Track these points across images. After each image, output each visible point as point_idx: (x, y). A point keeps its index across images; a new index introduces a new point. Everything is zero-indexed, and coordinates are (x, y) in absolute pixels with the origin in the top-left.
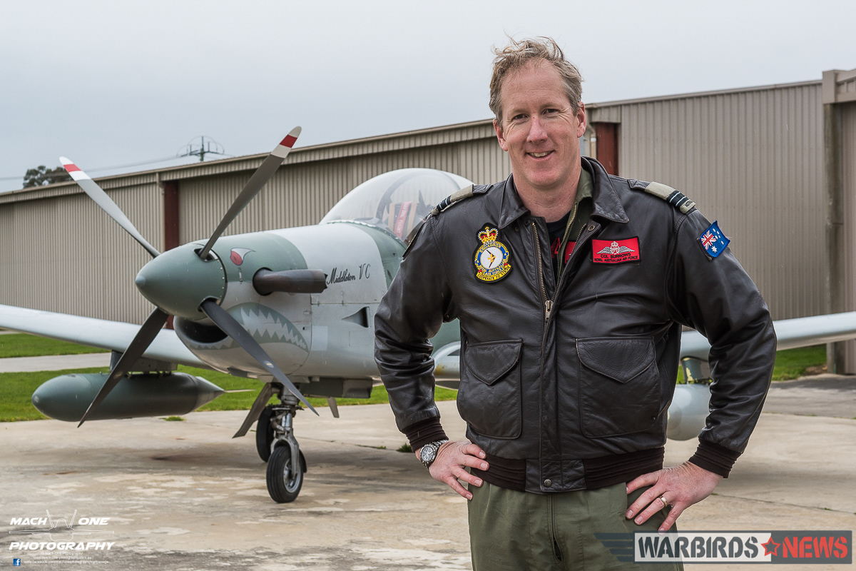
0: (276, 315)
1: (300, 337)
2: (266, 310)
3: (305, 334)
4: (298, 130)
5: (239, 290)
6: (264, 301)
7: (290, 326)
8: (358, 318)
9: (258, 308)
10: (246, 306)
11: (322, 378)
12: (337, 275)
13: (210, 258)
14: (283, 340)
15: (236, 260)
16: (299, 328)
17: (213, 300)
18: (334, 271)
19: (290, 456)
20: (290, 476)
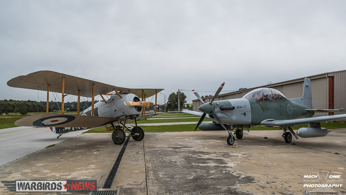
0: (225, 114)
1: (230, 117)
2: (223, 113)
3: (231, 117)
4: (224, 83)
5: (217, 109)
6: (222, 111)
7: (228, 116)
8: (244, 114)
9: (221, 113)
10: (219, 112)
11: (237, 125)
12: (239, 107)
13: (212, 104)
14: (226, 118)
15: (217, 104)
16: (230, 116)
17: (213, 111)
18: (238, 106)
19: (231, 138)
20: (231, 141)
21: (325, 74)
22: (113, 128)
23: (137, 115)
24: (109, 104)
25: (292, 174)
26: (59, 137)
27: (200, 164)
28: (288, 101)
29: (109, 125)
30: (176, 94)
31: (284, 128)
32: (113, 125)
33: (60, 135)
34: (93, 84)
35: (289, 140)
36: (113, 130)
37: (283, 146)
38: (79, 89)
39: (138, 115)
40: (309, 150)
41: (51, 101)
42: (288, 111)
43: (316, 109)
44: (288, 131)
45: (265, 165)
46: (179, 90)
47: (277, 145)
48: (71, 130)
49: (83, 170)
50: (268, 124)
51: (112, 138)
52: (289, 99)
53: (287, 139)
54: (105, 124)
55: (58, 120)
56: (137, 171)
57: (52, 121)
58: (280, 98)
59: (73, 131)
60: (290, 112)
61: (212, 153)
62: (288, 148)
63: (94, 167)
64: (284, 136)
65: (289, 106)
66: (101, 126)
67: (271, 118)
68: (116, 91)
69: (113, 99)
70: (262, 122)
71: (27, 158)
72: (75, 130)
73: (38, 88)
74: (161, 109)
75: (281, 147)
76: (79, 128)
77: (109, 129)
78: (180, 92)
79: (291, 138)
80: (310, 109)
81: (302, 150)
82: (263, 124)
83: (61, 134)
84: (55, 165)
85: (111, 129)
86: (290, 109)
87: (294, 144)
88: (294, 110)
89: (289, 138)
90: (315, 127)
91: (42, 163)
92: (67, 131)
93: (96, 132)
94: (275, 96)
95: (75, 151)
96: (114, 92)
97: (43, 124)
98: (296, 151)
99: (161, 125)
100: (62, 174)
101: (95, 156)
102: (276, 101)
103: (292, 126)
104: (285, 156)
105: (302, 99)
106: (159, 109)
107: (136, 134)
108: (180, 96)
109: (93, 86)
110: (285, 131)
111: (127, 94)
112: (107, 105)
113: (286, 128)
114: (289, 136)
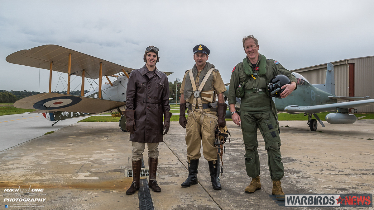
21: (345, 61)
22: (119, 114)
24: (116, 86)
25: (332, 156)
26: (54, 124)
27: (229, 148)
28: (311, 86)
29: (115, 111)
30: (173, 84)
31: (309, 115)
32: (119, 110)
33: (55, 123)
34: (101, 63)
35: (314, 128)
36: (119, 116)
37: (309, 133)
38: (84, 69)
40: (339, 137)
41: (25, 91)
42: (311, 97)
43: (339, 97)
44: (313, 117)
45: (300, 148)
46: (177, 79)
47: (302, 132)
48: (69, 117)
49: (103, 153)
50: (292, 110)
51: (120, 125)
52: (312, 85)
53: (312, 127)
54: (110, 110)
55: (61, 102)
56: (165, 154)
57: (55, 104)
58: (303, 83)
59: (72, 117)
60: (313, 98)
61: (236, 139)
62: (316, 135)
63: (113, 151)
64: (309, 123)
65: (313, 92)
66: (106, 111)
67: (295, 105)
68: (124, 72)
69: (120, 82)
70: (286, 108)
71: (30, 143)
72: (75, 116)
73: (39, 66)
75: (308, 134)
76: (79, 114)
77: (115, 115)
78: (178, 82)
79: (316, 126)
80: (333, 97)
81: (332, 136)
82: (286, 111)
83: (56, 121)
84: (67, 149)
85: (118, 115)
86: (313, 95)
87: (320, 132)
88: (317, 97)
89: (315, 125)
90: (344, 113)
91: (51, 147)
92: (65, 117)
93: (93, 122)
94: (298, 81)
95: (82, 137)
96: (121, 73)
97: (45, 106)
98: (327, 138)
100: (81, 156)
101: (108, 142)
102: (300, 86)
103: (318, 113)
104: (317, 141)
105: (324, 85)
108: (178, 86)
109: (100, 65)
110: (310, 119)
112: (113, 88)
113: (311, 114)
114: (314, 123)
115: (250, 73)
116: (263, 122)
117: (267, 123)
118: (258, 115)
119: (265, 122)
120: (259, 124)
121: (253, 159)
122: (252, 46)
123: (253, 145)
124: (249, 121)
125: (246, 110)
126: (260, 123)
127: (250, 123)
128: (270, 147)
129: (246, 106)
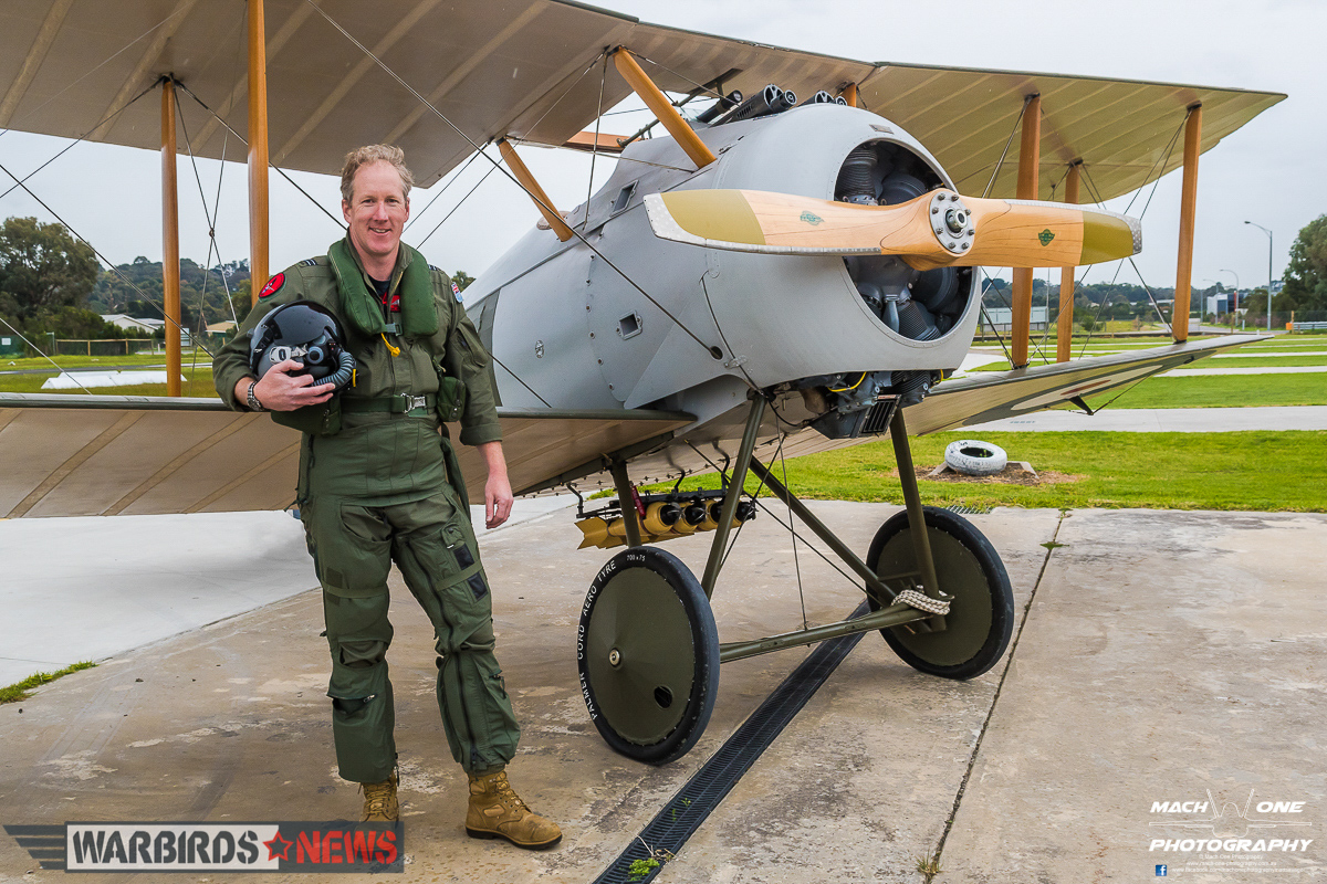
23: (894, 374)
39: (907, 384)
74: (1244, 311)
77: (605, 531)
99: (1244, 434)
106: (1232, 309)
107: (911, 597)
111: (783, 106)
112: (566, 259)
115: (375, 326)
116: (431, 540)
117: (453, 539)
118: (402, 509)
119: (442, 539)
120: (409, 545)
121: (378, 700)
122: (390, 200)
123: (376, 642)
124: (364, 542)
125: (348, 492)
126: (412, 542)
127: (372, 550)
128: (468, 640)
129: (349, 472)
